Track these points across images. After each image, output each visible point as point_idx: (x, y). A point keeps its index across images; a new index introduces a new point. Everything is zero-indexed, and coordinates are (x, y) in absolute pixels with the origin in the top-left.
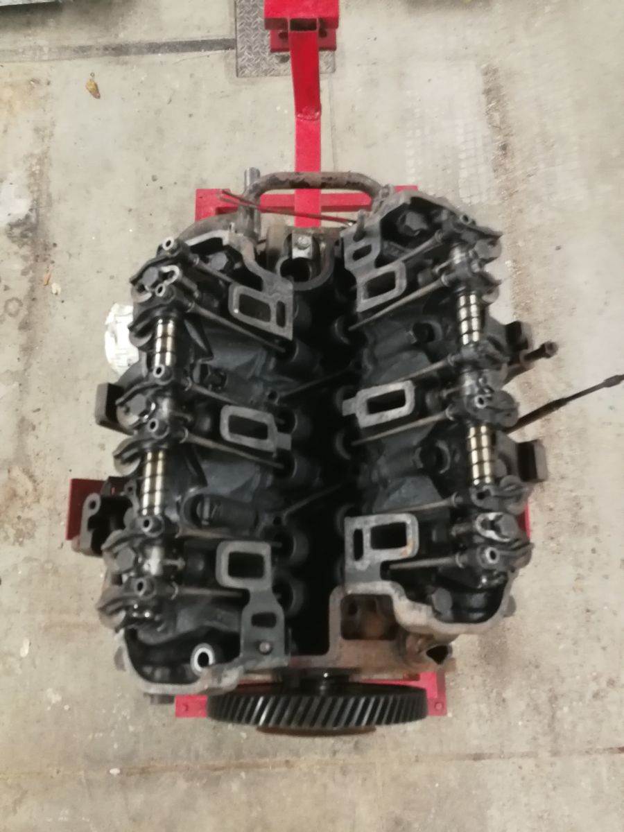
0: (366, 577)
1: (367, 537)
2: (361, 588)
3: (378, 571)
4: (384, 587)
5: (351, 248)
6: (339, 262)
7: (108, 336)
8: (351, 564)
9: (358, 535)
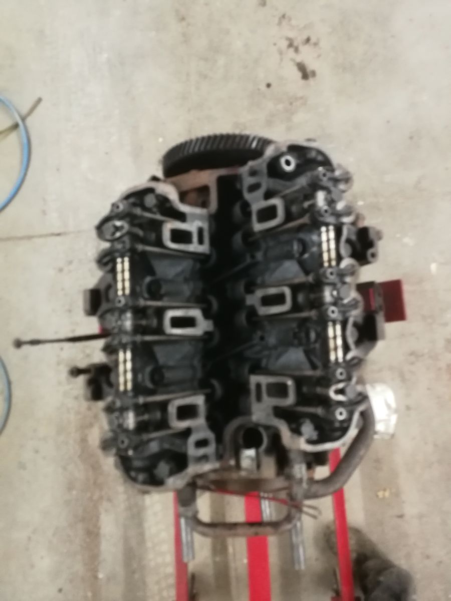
0: (195, 217)
1: (195, 238)
2: (198, 211)
3: (188, 218)
4: (184, 208)
5: (210, 450)
6: (219, 440)
7: (393, 405)
8: (205, 226)
9: (201, 241)
